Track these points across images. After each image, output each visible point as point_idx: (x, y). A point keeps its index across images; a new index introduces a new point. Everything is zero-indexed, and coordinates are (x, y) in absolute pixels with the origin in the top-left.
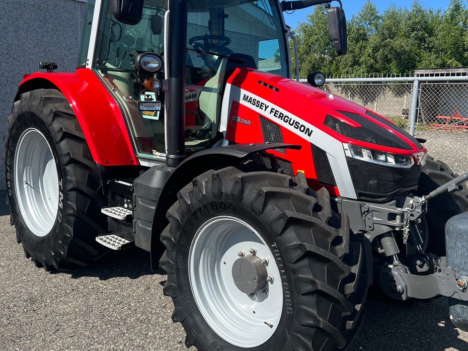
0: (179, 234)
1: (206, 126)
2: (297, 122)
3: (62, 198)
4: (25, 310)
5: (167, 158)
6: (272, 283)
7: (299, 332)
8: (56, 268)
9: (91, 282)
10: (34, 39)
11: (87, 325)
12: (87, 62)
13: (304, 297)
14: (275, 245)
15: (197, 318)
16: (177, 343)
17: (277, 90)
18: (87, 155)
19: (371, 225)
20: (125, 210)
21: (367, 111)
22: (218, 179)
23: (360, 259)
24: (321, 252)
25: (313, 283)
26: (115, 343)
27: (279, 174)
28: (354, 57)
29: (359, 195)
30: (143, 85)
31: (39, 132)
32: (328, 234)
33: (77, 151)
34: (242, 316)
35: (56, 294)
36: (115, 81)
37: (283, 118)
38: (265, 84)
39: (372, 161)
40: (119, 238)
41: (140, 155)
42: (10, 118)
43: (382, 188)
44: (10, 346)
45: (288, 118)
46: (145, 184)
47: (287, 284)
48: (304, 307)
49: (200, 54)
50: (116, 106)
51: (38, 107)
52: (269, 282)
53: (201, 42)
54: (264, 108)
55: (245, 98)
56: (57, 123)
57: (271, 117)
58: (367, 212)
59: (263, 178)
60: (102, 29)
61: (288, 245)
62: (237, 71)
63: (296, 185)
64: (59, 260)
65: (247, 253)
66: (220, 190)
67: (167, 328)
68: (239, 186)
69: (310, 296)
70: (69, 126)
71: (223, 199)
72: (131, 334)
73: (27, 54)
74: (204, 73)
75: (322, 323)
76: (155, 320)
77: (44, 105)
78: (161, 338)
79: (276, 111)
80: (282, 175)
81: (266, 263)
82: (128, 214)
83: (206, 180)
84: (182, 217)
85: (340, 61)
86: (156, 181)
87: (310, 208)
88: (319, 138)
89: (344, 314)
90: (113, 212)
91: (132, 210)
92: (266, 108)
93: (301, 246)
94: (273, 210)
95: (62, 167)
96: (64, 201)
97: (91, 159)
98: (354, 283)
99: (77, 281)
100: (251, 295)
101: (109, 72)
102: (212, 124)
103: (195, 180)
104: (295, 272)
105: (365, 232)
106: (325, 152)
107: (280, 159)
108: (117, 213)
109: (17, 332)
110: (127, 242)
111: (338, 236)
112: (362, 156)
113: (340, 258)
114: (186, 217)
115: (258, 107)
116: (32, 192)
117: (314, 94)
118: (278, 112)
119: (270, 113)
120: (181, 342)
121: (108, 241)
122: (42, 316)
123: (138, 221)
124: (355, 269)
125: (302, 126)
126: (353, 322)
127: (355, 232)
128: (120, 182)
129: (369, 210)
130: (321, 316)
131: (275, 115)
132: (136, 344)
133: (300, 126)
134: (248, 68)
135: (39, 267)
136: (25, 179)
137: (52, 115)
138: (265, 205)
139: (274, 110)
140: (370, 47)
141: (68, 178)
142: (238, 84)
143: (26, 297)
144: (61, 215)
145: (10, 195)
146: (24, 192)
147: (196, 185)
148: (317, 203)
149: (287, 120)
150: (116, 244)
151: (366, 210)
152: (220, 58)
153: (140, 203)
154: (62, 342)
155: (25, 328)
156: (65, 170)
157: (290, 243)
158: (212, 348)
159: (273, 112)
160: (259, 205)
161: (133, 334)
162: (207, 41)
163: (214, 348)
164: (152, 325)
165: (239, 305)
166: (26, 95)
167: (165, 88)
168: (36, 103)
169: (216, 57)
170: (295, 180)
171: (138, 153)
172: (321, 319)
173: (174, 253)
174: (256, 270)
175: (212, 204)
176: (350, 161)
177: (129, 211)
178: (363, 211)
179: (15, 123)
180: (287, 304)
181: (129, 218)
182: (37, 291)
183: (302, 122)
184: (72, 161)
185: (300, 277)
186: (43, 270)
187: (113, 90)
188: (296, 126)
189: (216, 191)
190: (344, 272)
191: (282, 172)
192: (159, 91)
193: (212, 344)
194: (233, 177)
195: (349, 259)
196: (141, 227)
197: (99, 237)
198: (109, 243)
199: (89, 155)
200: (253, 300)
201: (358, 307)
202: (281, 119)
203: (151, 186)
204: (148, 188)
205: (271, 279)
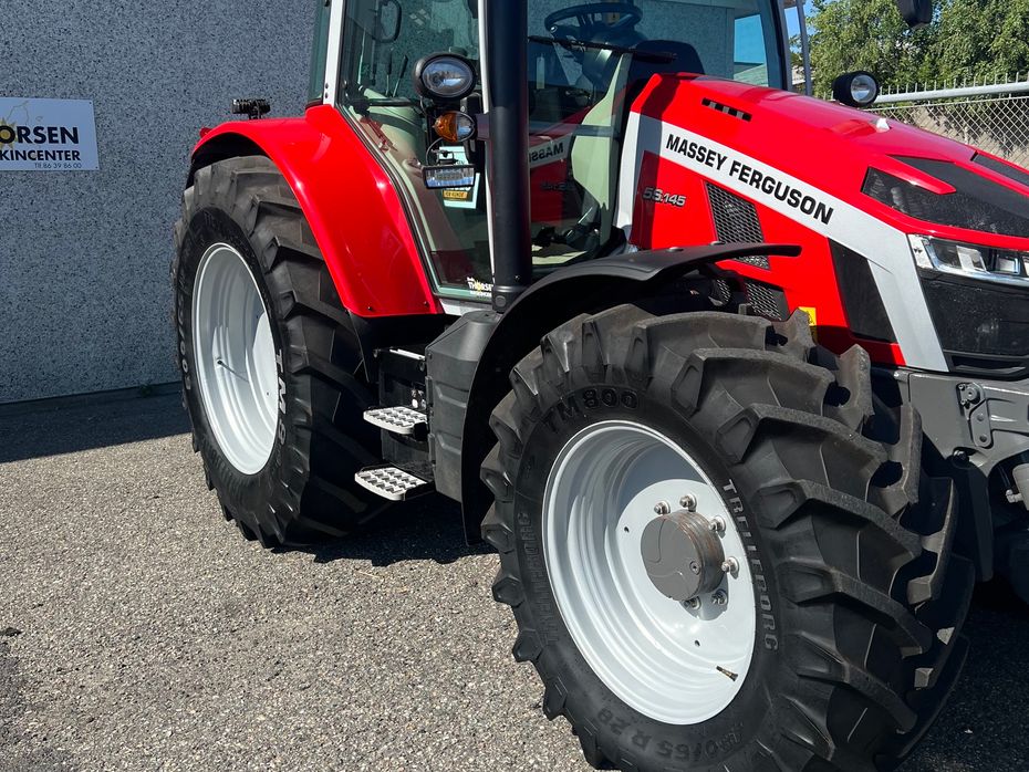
0: (517, 463)
1: (587, 216)
2: (794, 191)
3: (283, 391)
4: (215, 629)
5: (495, 293)
6: (735, 575)
7: (793, 693)
8: (282, 540)
9: (355, 571)
10: (236, 55)
11: (338, 664)
12: (326, 91)
13: (803, 609)
14: (731, 486)
15: (567, 654)
16: (529, 707)
17: (747, 117)
18: (330, 295)
19: (987, 435)
20: (413, 412)
21: (976, 154)
22: (595, 335)
23: (948, 517)
24: (844, 501)
25: (823, 575)
26: (394, 705)
27: (741, 317)
28: (976, 40)
29: (953, 360)
30: (433, 129)
31: (234, 250)
32: (862, 458)
33: (309, 287)
34: (668, 649)
35: (279, 597)
36: (386, 129)
37: (761, 183)
38: (733, 112)
39: (981, 274)
40: (405, 475)
41: (442, 290)
42: (179, 224)
43: (1014, 343)
44: (178, 704)
45: (774, 182)
46: (449, 354)
47: (762, 578)
48: (804, 634)
49: (571, 49)
50: (389, 186)
51: (226, 197)
52: (728, 574)
53: (574, 22)
54: (716, 163)
55: (673, 143)
56: (267, 227)
57: (733, 183)
58: (974, 402)
59: (702, 326)
60: (351, 15)
61: (763, 486)
62: (655, 80)
63: (783, 341)
64: (285, 525)
65: (676, 508)
66: (600, 359)
67: (510, 674)
68: (643, 349)
69: (819, 607)
70: (290, 233)
71: (608, 382)
72: (428, 685)
73: (224, 89)
74: (581, 95)
75: (848, 673)
76: (485, 654)
77: (239, 191)
78: (493, 696)
79: (745, 167)
80: (748, 318)
81: (720, 528)
82: (418, 421)
83: (570, 339)
84: (523, 425)
85: (942, 54)
86: (472, 346)
87: (819, 396)
88: (851, 226)
89: (907, 652)
90: (388, 417)
91: (427, 412)
92: (720, 162)
93: (791, 489)
94: (723, 404)
95: (279, 323)
96: (288, 397)
97: (337, 304)
98: (931, 577)
99: (327, 567)
100: (689, 603)
101: (372, 109)
102: (599, 212)
103: (547, 339)
104: (779, 549)
105: (972, 452)
106: (865, 259)
107: (758, 283)
108: (396, 420)
109: (194, 677)
110: (420, 482)
111: (889, 461)
112: (957, 263)
113: (895, 517)
114: (532, 426)
115: (701, 161)
116: (231, 381)
117: (850, 124)
118: (749, 169)
119: (731, 174)
120: (537, 706)
121: (379, 480)
122: (248, 644)
123: (439, 437)
124: (936, 543)
125: (807, 198)
126: (931, 670)
127: (946, 453)
128: (400, 352)
129: (978, 399)
130: (845, 655)
131: (741, 178)
132: (438, 708)
133: (801, 200)
134: (680, 74)
135: (250, 540)
136: (215, 354)
137: (255, 211)
138: (704, 391)
139: (739, 165)
140: (1015, 14)
141: (292, 346)
142: (655, 111)
143: (218, 603)
144: (283, 428)
145: (189, 388)
146: (216, 381)
147: (549, 351)
148: (836, 382)
149: (771, 188)
150: (396, 488)
151: (971, 397)
152: (615, 56)
153: (441, 396)
154: (284, 700)
155: (210, 667)
156: (286, 329)
157: (766, 482)
158: (601, 723)
159: (737, 171)
160: (689, 392)
161: (433, 685)
162: (586, 19)
163: (605, 722)
164: (478, 665)
165: (663, 624)
166: (204, 172)
167: (483, 133)
168: (222, 188)
169: (607, 53)
170: (783, 328)
171: (438, 286)
172: (845, 664)
173: (511, 507)
174: (696, 545)
175: (584, 393)
176: (929, 280)
177: (421, 415)
178: (964, 400)
179: (187, 233)
180: (766, 626)
181: (420, 431)
182: (241, 589)
183: (806, 189)
184: (299, 310)
185: (793, 563)
186: (257, 545)
187: (380, 150)
188: (793, 201)
189: (593, 362)
190: (903, 551)
191: (750, 312)
192: (472, 142)
193: (600, 714)
194: (629, 327)
195: (919, 518)
196: (447, 451)
197: (362, 474)
198: (382, 486)
199: (334, 295)
200: (695, 614)
201: (945, 635)
202: (757, 187)
203: (460, 358)
204: (455, 364)
205: (733, 566)
